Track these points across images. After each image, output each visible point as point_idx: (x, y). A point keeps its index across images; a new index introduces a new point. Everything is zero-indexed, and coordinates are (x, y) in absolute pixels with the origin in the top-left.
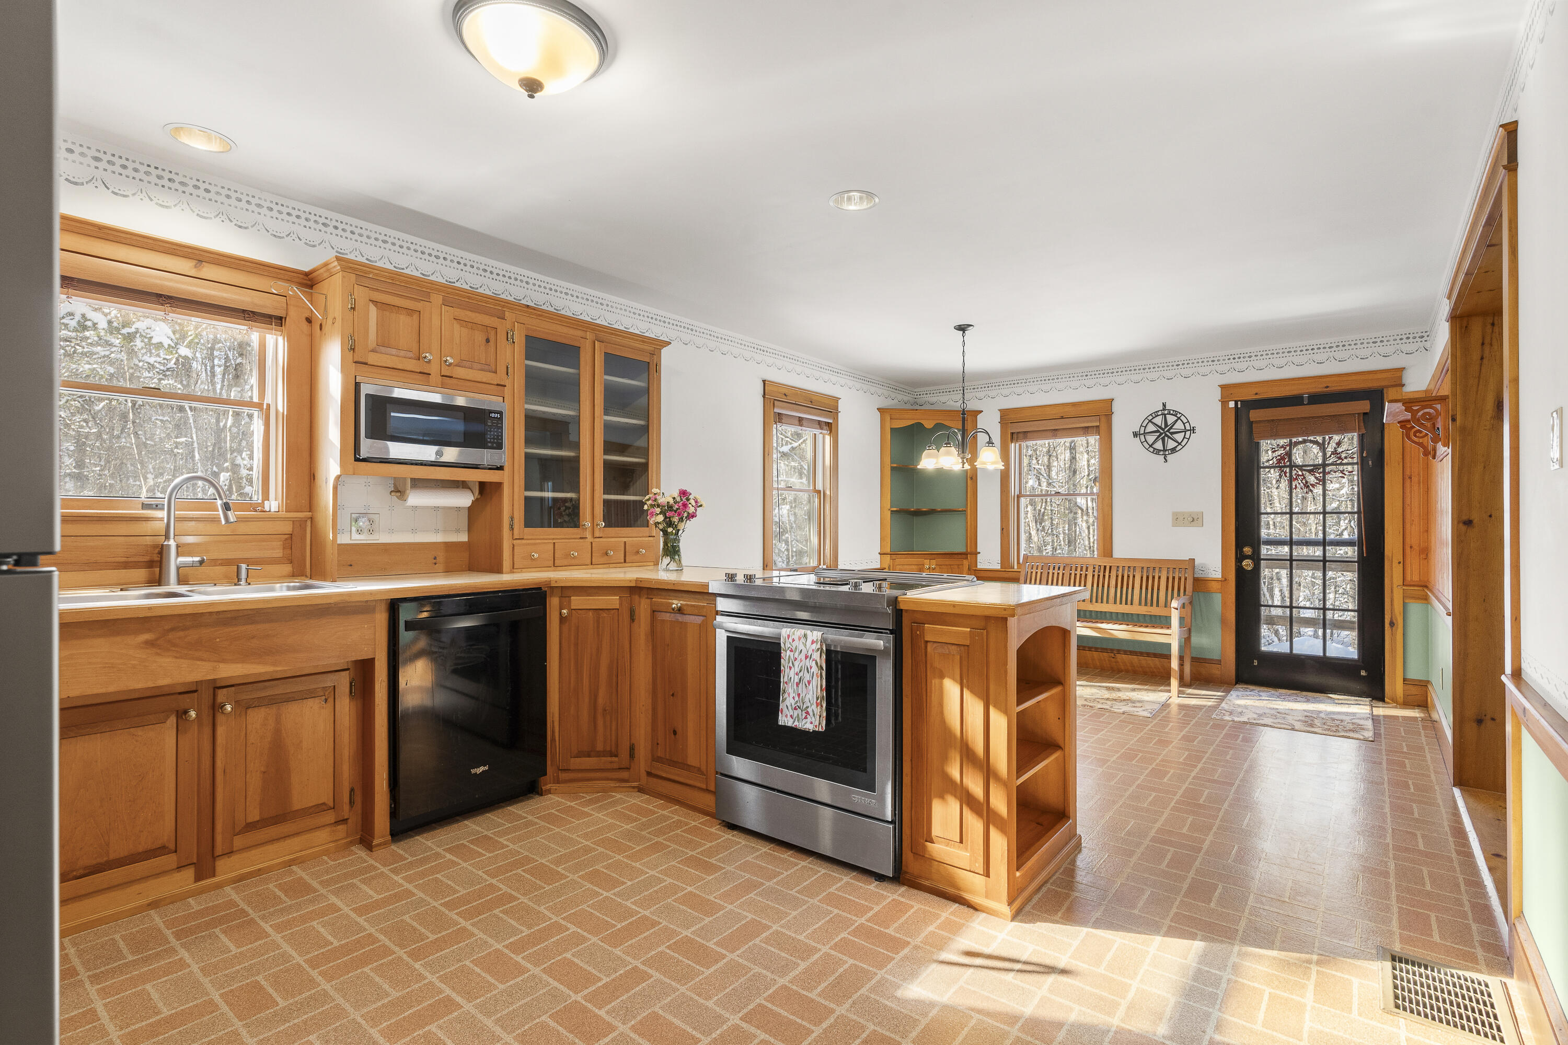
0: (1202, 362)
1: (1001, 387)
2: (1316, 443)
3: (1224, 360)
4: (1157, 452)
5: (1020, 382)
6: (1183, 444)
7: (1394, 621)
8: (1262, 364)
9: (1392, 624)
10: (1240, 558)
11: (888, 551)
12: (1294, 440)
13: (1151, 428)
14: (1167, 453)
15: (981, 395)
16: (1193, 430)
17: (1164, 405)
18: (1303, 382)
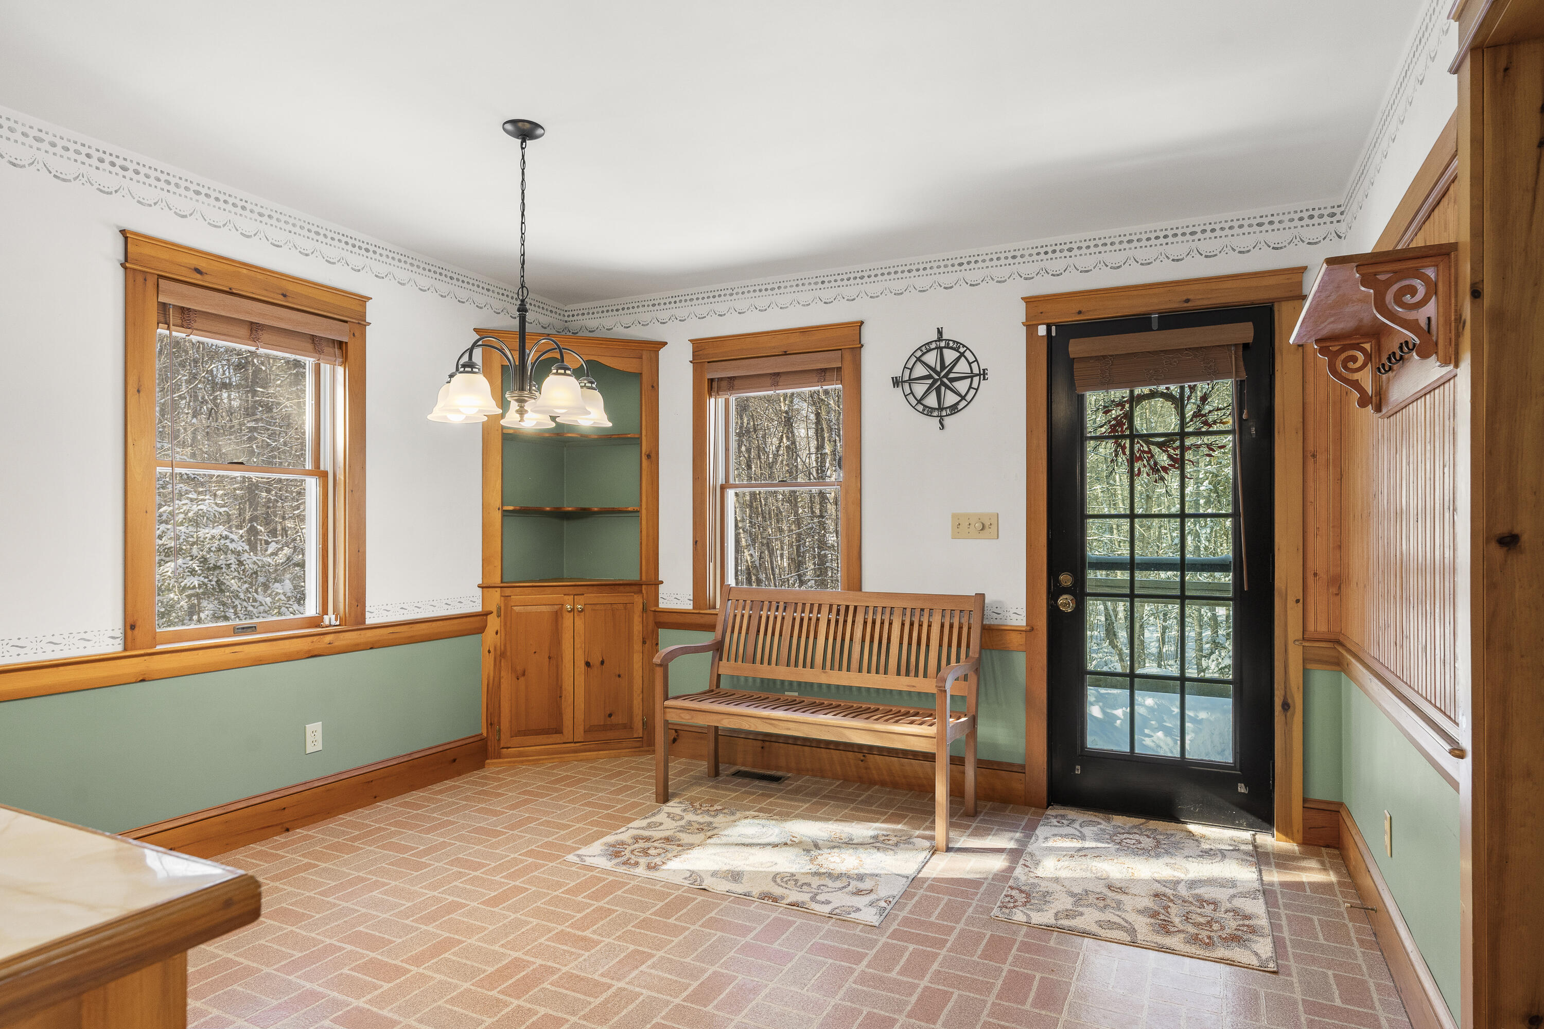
0: (998, 259)
1: (695, 302)
2: (1168, 396)
3: (1031, 255)
4: (928, 411)
5: (722, 293)
6: (969, 398)
7: (1290, 701)
8: (1087, 261)
9: (1286, 706)
10: (1054, 591)
11: (497, 580)
12: (1137, 391)
13: (920, 371)
14: (944, 413)
15: (664, 315)
16: (983, 374)
17: (940, 332)
18: (1151, 292)
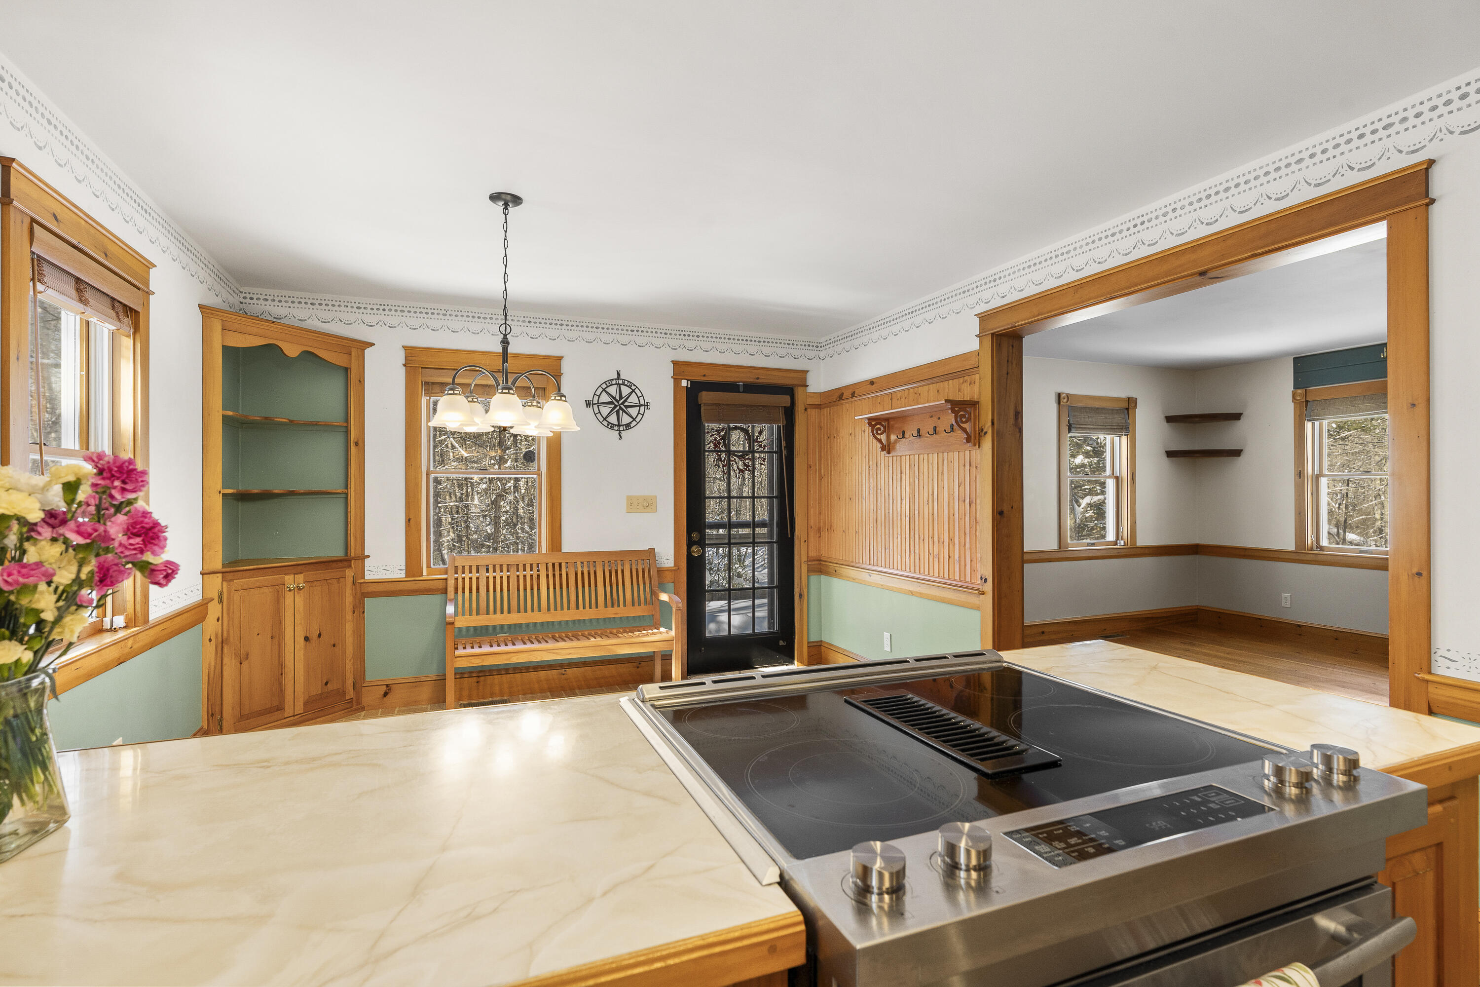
0: (656, 332)
2: (742, 429)
3: (675, 335)
4: (611, 426)
5: (436, 312)
6: (638, 420)
7: (802, 593)
8: (707, 345)
9: (801, 596)
10: (690, 543)
11: (218, 565)
12: (732, 425)
13: (605, 398)
14: (621, 428)
15: (373, 319)
16: (647, 405)
17: (618, 374)
18: (741, 370)
